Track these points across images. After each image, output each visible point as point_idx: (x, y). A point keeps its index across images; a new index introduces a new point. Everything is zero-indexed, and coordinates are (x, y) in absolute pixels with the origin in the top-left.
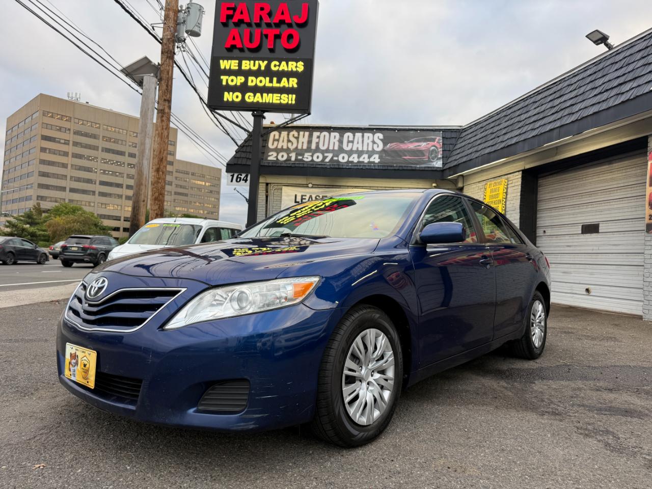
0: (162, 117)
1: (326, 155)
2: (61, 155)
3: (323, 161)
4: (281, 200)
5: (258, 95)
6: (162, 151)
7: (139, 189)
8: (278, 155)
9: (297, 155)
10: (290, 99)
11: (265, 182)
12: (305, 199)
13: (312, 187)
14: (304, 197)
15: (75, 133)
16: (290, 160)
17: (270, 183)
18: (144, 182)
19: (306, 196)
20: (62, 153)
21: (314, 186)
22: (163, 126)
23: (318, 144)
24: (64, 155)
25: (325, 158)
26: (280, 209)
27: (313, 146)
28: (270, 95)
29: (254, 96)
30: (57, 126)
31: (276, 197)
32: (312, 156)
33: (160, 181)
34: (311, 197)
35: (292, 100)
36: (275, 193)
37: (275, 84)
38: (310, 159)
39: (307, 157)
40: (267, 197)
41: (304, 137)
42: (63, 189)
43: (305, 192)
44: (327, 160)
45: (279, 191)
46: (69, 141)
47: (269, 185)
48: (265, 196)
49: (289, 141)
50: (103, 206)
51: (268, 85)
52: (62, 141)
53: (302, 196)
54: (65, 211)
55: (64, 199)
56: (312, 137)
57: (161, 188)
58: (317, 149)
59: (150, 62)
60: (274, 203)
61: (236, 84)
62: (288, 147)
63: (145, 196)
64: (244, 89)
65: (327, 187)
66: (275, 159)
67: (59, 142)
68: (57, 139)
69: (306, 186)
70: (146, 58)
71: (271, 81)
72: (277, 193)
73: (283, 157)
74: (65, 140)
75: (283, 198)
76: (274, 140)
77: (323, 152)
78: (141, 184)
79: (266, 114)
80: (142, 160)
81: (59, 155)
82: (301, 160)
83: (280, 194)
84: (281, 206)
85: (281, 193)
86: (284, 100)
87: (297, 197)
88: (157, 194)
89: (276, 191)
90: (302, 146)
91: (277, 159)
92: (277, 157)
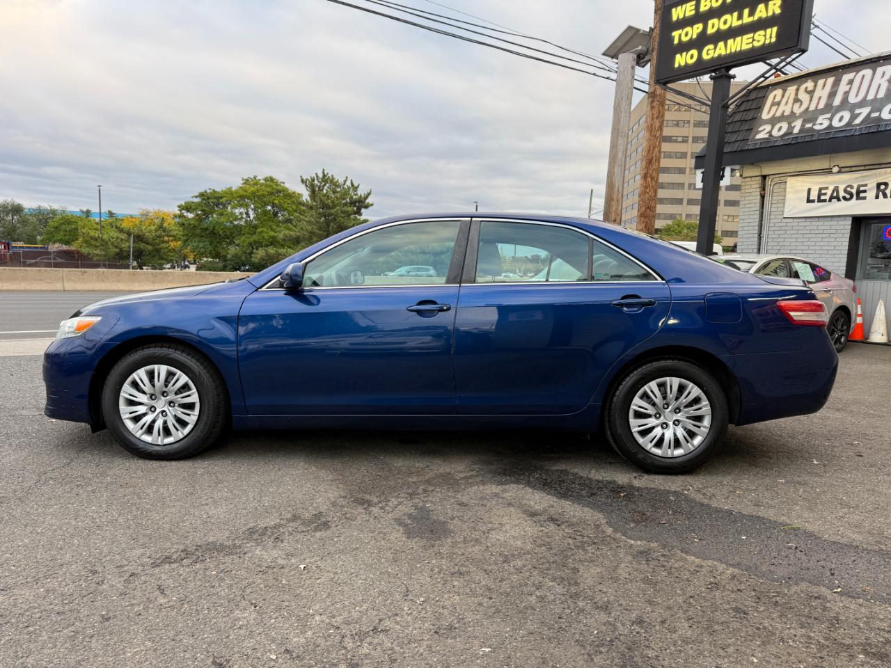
0: (653, 102)
1: (857, 111)
2: (679, 158)
3: (849, 124)
4: (784, 200)
5: (721, 44)
6: (652, 149)
7: (609, 206)
8: (772, 128)
9: (805, 122)
10: (768, 37)
11: (758, 174)
12: (825, 194)
13: (839, 172)
14: (823, 191)
15: (695, 126)
16: (791, 133)
17: (768, 175)
18: (615, 197)
19: (827, 188)
20: (679, 155)
21: (843, 170)
22: (653, 114)
23: (847, 94)
24: (681, 158)
25: (854, 117)
26: (783, 214)
27: (837, 101)
28: (738, 39)
29: (715, 48)
30: (673, 121)
31: (778, 196)
32: (831, 119)
33: (648, 191)
34: (836, 189)
35: (771, 37)
36: (775, 191)
37: (747, 19)
38: (826, 124)
39: (822, 123)
40: (763, 197)
41: (823, 88)
42: (679, 201)
43: (825, 183)
44: (858, 121)
45: (782, 186)
46: (687, 137)
47: (767, 178)
48: (759, 197)
49: (797, 100)
50: (730, 219)
51: (736, 23)
52: (680, 139)
53: (820, 190)
54: (676, 229)
55: (681, 215)
56: (839, 85)
57: (648, 199)
58: (845, 103)
59: (638, 30)
60: (773, 206)
61: (691, 39)
62: (792, 112)
63: (616, 214)
64: (701, 41)
65: (867, 168)
66: (767, 136)
67: (676, 141)
68: (674, 138)
69: (828, 171)
70: (630, 28)
71: (740, 17)
72: (780, 190)
73: (779, 130)
74: (683, 137)
75: (788, 196)
76: (773, 104)
77: (852, 108)
78: (612, 199)
79: (732, 72)
80: (614, 168)
81: (676, 158)
82: (811, 129)
83: (783, 190)
84: (783, 211)
85: (785, 188)
86: (759, 41)
87: (812, 193)
88: (643, 208)
89: (775, 187)
90: (818, 103)
91: (771, 135)
92: (770, 132)
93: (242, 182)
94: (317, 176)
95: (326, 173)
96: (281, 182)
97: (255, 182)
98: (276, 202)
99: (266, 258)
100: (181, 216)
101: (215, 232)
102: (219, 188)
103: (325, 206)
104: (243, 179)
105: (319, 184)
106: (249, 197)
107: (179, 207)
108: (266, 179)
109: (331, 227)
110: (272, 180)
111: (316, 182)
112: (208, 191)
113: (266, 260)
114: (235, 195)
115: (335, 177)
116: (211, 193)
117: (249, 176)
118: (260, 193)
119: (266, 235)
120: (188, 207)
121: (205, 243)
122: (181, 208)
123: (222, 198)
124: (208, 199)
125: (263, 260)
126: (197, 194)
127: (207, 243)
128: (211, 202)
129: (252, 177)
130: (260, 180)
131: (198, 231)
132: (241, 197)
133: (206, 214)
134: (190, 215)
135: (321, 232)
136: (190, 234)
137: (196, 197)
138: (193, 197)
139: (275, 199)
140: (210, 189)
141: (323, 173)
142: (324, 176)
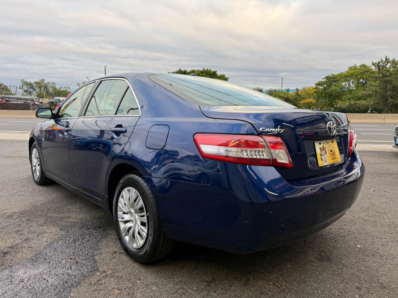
93: (348, 69)
94: (382, 60)
95: (387, 58)
96: (369, 66)
97: (354, 68)
98: (364, 77)
99: (349, 106)
100: (317, 88)
101: (332, 94)
102: (336, 74)
103: (385, 76)
104: (349, 68)
105: (382, 65)
106: (350, 76)
107: (316, 84)
108: (361, 66)
109: (387, 87)
110: (364, 65)
111: (381, 64)
112: (330, 75)
113: (349, 107)
114: (343, 76)
115: (395, 59)
116: (331, 76)
117: (352, 65)
118: (356, 74)
119: (356, 94)
120: (319, 84)
121: (326, 100)
122: (317, 84)
123: (336, 78)
124: (330, 79)
125: (348, 107)
126: (324, 77)
127: (327, 100)
128: (331, 80)
129: (353, 66)
130: (357, 67)
131: (323, 95)
132: (346, 77)
133: (329, 86)
134: (321, 87)
135: (382, 91)
136: (320, 96)
137: (324, 79)
138: (322, 79)
139: (364, 76)
140: (331, 74)
141: (386, 58)
142: (386, 59)
